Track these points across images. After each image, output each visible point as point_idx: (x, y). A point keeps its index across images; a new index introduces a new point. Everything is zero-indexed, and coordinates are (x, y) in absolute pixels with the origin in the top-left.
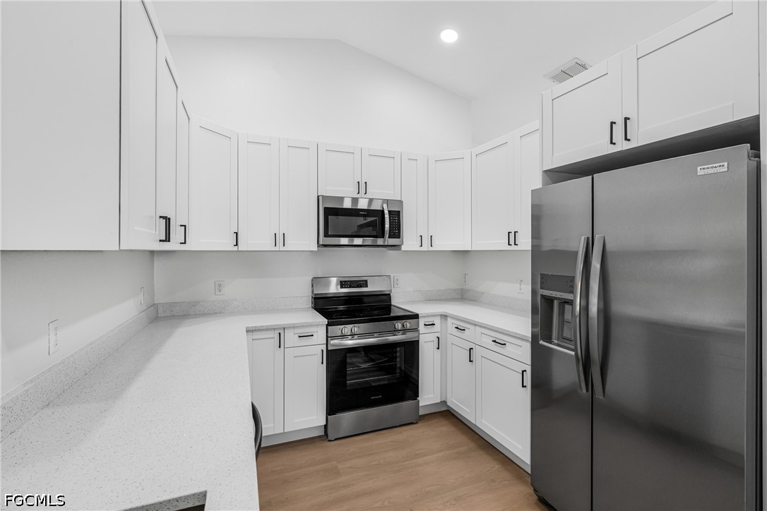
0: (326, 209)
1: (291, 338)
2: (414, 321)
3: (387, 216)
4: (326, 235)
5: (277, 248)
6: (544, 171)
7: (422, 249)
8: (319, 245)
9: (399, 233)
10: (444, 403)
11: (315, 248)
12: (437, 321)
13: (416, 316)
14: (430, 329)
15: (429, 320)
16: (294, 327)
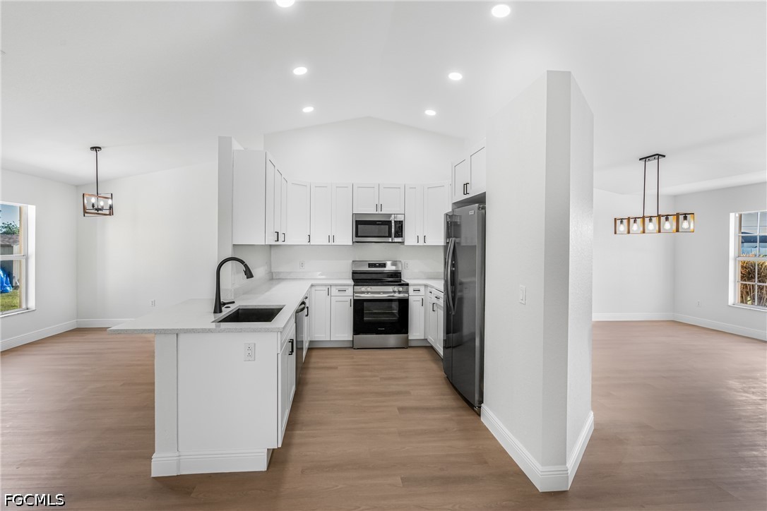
0: (356, 221)
1: (334, 291)
2: (405, 287)
3: (393, 224)
4: (357, 236)
5: (330, 244)
6: (454, 203)
7: (419, 244)
8: (353, 242)
9: (402, 234)
10: (426, 340)
11: (351, 244)
12: (422, 289)
13: (407, 285)
14: (417, 293)
15: (417, 288)
16: (336, 285)
